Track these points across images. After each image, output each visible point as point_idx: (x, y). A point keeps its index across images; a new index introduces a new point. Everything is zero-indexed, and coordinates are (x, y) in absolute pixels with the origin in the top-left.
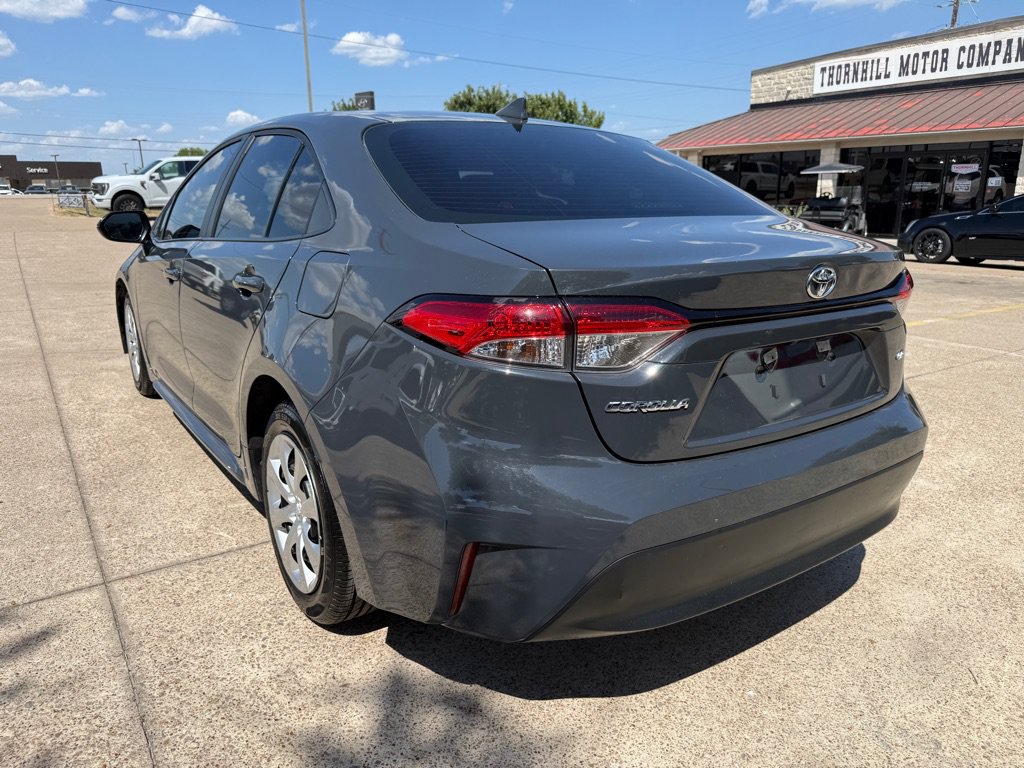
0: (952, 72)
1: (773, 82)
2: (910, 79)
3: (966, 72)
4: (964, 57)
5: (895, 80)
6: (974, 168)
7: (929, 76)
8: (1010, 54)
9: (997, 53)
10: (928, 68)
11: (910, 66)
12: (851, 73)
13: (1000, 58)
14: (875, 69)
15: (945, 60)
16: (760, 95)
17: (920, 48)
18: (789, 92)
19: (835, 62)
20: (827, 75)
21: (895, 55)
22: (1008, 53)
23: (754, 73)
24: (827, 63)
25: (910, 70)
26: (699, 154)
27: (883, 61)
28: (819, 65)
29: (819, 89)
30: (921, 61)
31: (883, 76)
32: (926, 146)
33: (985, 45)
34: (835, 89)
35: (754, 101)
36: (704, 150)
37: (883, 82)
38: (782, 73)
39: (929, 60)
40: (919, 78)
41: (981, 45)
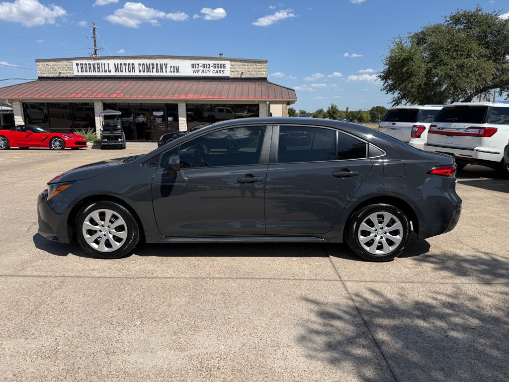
0: (137, 73)
1: (50, 67)
2: (119, 74)
3: (142, 74)
4: (141, 68)
5: (113, 73)
6: (162, 113)
7: (128, 74)
8: (158, 69)
9: (153, 68)
10: (127, 70)
11: (119, 68)
12: (92, 68)
13: (155, 70)
14: (103, 67)
15: (133, 68)
16: (44, 72)
17: (123, 62)
18: (60, 73)
19: (84, 62)
20: (79, 67)
21: (112, 63)
22: (157, 69)
23: (37, 61)
24: (79, 62)
25: (119, 70)
26: (20, 102)
27: (106, 65)
28: (74, 62)
29: (76, 73)
30: (124, 67)
31: (108, 71)
32: (141, 103)
33: (148, 64)
34: (85, 74)
35: (40, 75)
36: (23, 100)
37: (108, 74)
38: (54, 63)
39: (127, 67)
40: (124, 74)
41: (147, 64)
